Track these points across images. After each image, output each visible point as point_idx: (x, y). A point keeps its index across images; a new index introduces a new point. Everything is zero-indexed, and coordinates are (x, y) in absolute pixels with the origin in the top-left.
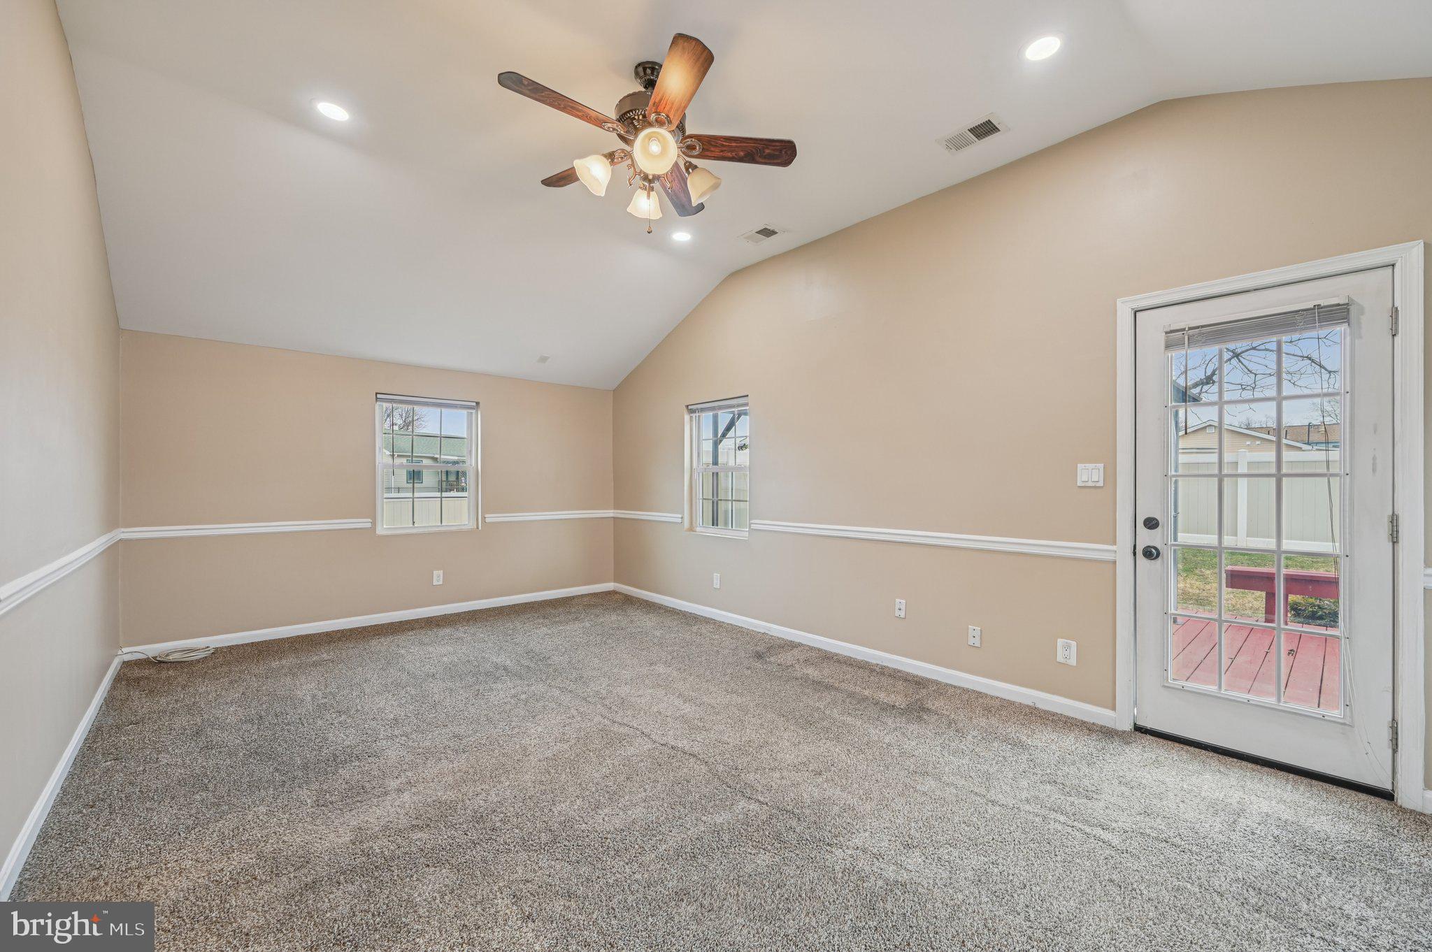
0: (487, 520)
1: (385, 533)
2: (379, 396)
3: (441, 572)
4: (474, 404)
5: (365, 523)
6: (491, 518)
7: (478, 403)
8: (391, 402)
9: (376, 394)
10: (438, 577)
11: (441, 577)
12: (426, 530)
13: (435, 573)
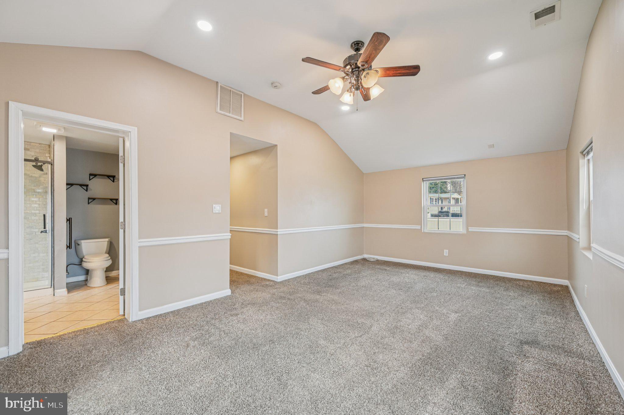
0: (469, 230)
1: (427, 231)
2: (424, 179)
3: (447, 251)
4: (464, 176)
5: (418, 227)
6: (471, 229)
7: (465, 175)
8: (428, 181)
9: (423, 179)
10: (446, 252)
11: (448, 253)
12: (443, 232)
13: (445, 251)
